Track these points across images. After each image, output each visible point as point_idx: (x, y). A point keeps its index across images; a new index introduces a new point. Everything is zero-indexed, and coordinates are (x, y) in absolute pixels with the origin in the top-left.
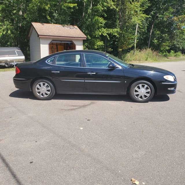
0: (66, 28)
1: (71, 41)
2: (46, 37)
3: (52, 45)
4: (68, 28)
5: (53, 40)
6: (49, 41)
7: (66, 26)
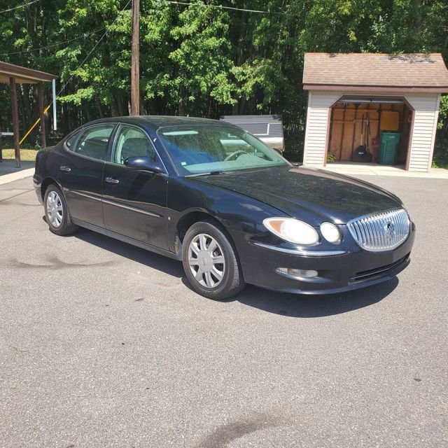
0: (400, 62)
1: (402, 99)
2: (325, 89)
3: (366, 111)
4: (406, 62)
5: (345, 97)
6: (333, 100)
7: (403, 56)
